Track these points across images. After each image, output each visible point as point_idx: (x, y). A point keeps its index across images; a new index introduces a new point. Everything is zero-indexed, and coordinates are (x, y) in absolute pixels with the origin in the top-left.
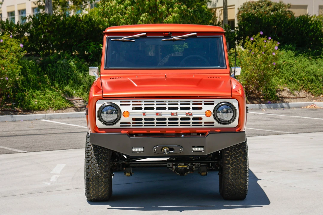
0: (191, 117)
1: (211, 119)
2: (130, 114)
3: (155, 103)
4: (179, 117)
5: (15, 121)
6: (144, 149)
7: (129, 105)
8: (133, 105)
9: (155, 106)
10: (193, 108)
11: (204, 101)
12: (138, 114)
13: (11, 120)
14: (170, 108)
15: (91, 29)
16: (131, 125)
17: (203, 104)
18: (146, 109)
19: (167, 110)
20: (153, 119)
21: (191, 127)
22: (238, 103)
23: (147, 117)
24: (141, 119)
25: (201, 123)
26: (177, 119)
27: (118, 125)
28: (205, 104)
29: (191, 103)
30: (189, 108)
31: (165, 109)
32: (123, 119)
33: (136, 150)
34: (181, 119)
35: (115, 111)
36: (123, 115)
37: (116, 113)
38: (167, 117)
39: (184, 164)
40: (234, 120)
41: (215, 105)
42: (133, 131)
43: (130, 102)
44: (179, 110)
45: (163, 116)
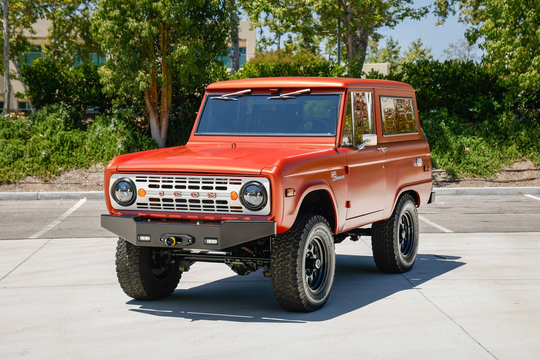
0: (215, 200)
1: (238, 203)
2: (147, 192)
3: (174, 180)
4: (201, 198)
6: (150, 237)
7: (146, 181)
8: (150, 181)
9: (174, 184)
10: (217, 188)
11: (230, 180)
12: (155, 193)
14: (190, 187)
16: (149, 206)
17: (228, 183)
18: (164, 187)
19: (187, 190)
20: (171, 200)
21: (216, 212)
22: (269, 184)
23: (166, 197)
24: (158, 200)
25: (227, 207)
26: (198, 201)
27: (134, 207)
28: (231, 183)
29: (215, 181)
30: (211, 188)
31: (184, 187)
32: (139, 199)
33: (142, 238)
34: (204, 201)
35: (131, 189)
36: (139, 194)
38: (188, 198)
39: (239, 260)
40: (264, 206)
41: (242, 185)
42: (151, 215)
43: (146, 177)
44: (201, 190)
45: (182, 197)
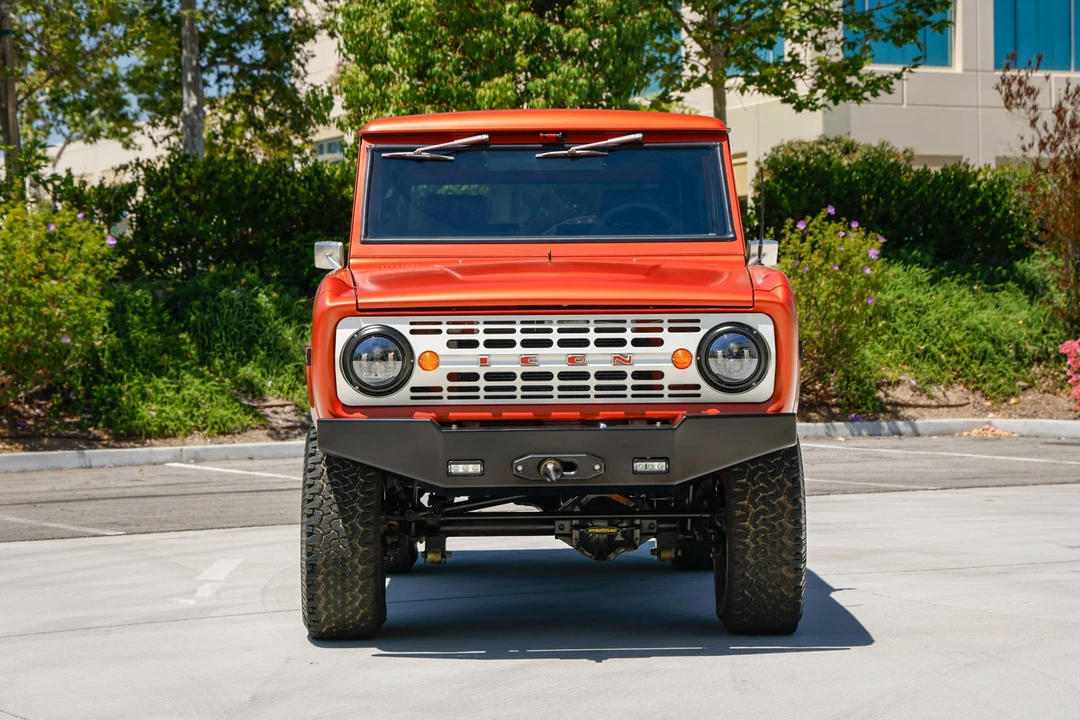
0: (629, 370)
1: (692, 375)
2: (441, 359)
3: (518, 327)
4: (592, 369)
5: (91, 467)
6: (483, 465)
7: (439, 332)
8: (450, 332)
9: (518, 337)
10: (636, 343)
11: (670, 321)
12: (467, 360)
13: (79, 465)
14: (563, 343)
15: (320, 200)
16: (445, 393)
17: (666, 330)
18: (489, 344)
19: (555, 348)
20: (511, 376)
21: (629, 400)
22: (773, 326)
23: (494, 368)
24: (474, 377)
25: (661, 387)
26: (585, 376)
27: (403, 396)
28: (671, 330)
29: (629, 326)
30: (621, 343)
31: (548, 343)
32: (419, 377)
33: (458, 469)
34: (600, 375)
35: (396, 352)
36: (420, 365)
37: (398, 360)
38: (556, 369)
39: (605, 523)
40: (759, 381)
41: (703, 332)
42: (451, 414)
43: (440, 323)
44: (592, 349)
45: (542, 368)
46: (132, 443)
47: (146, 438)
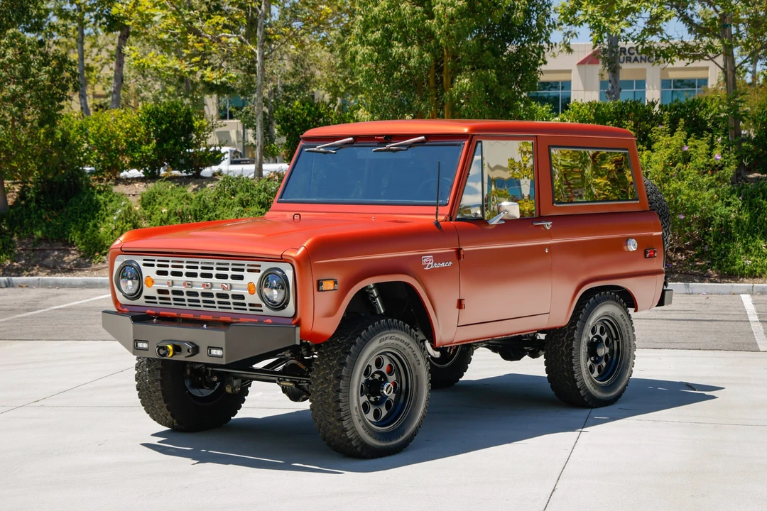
0: (230, 293)
1: (255, 299)
2: (155, 281)
3: (185, 265)
4: (214, 291)
5: (692, 293)
7: (153, 265)
8: (159, 266)
9: (184, 271)
10: (233, 277)
12: (163, 282)
13: (685, 292)
14: (203, 275)
16: (158, 301)
17: (245, 270)
18: (173, 274)
19: (199, 278)
20: (182, 293)
21: (233, 311)
22: (291, 272)
23: (175, 288)
24: (167, 292)
25: (244, 304)
26: (212, 295)
27: (141, 301)
28: (249, 271)
29: (230, 267)
30: (226, 277)
31: (196, 275)
32: (147, 291)
33: (141, 345)
34: (218, 295)
35: (136, 275)
36: (145, 284)
37: (137, 281)
38: (200, 290)
39: (289, 380)
40: (287, 303)
41: (262, 272)
42: (161, 313)
43: (154, 260)
44: (214, 280)
45: (194, 289)
46: (730, 280)
47: (740, 278)
